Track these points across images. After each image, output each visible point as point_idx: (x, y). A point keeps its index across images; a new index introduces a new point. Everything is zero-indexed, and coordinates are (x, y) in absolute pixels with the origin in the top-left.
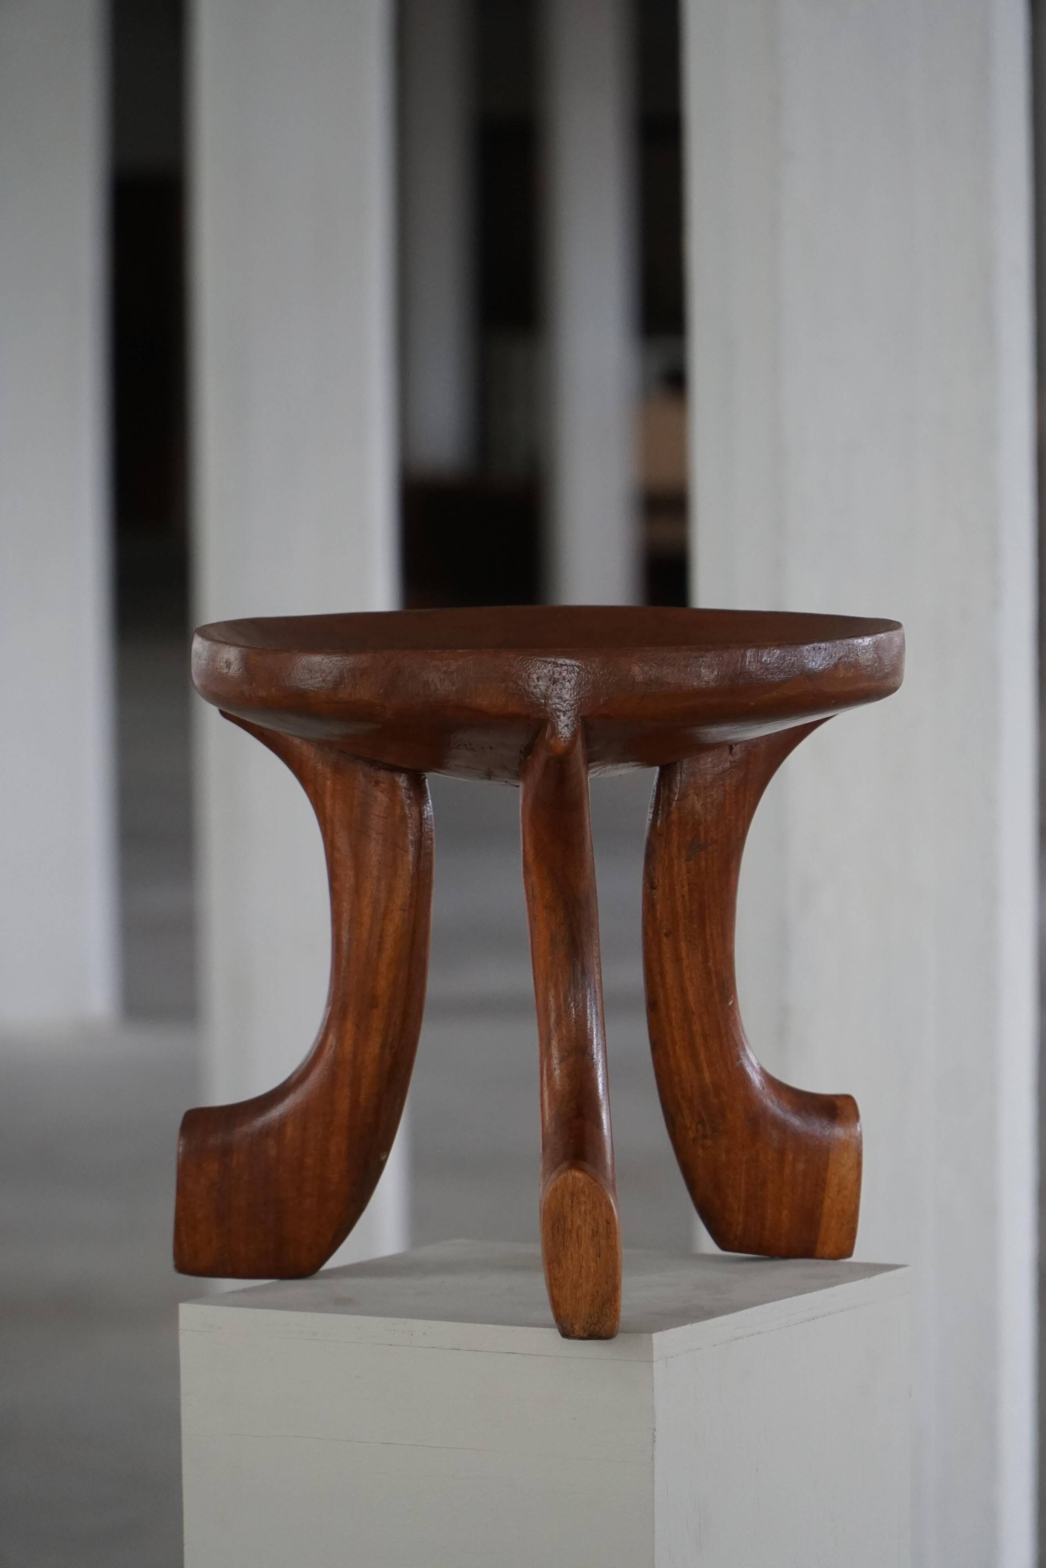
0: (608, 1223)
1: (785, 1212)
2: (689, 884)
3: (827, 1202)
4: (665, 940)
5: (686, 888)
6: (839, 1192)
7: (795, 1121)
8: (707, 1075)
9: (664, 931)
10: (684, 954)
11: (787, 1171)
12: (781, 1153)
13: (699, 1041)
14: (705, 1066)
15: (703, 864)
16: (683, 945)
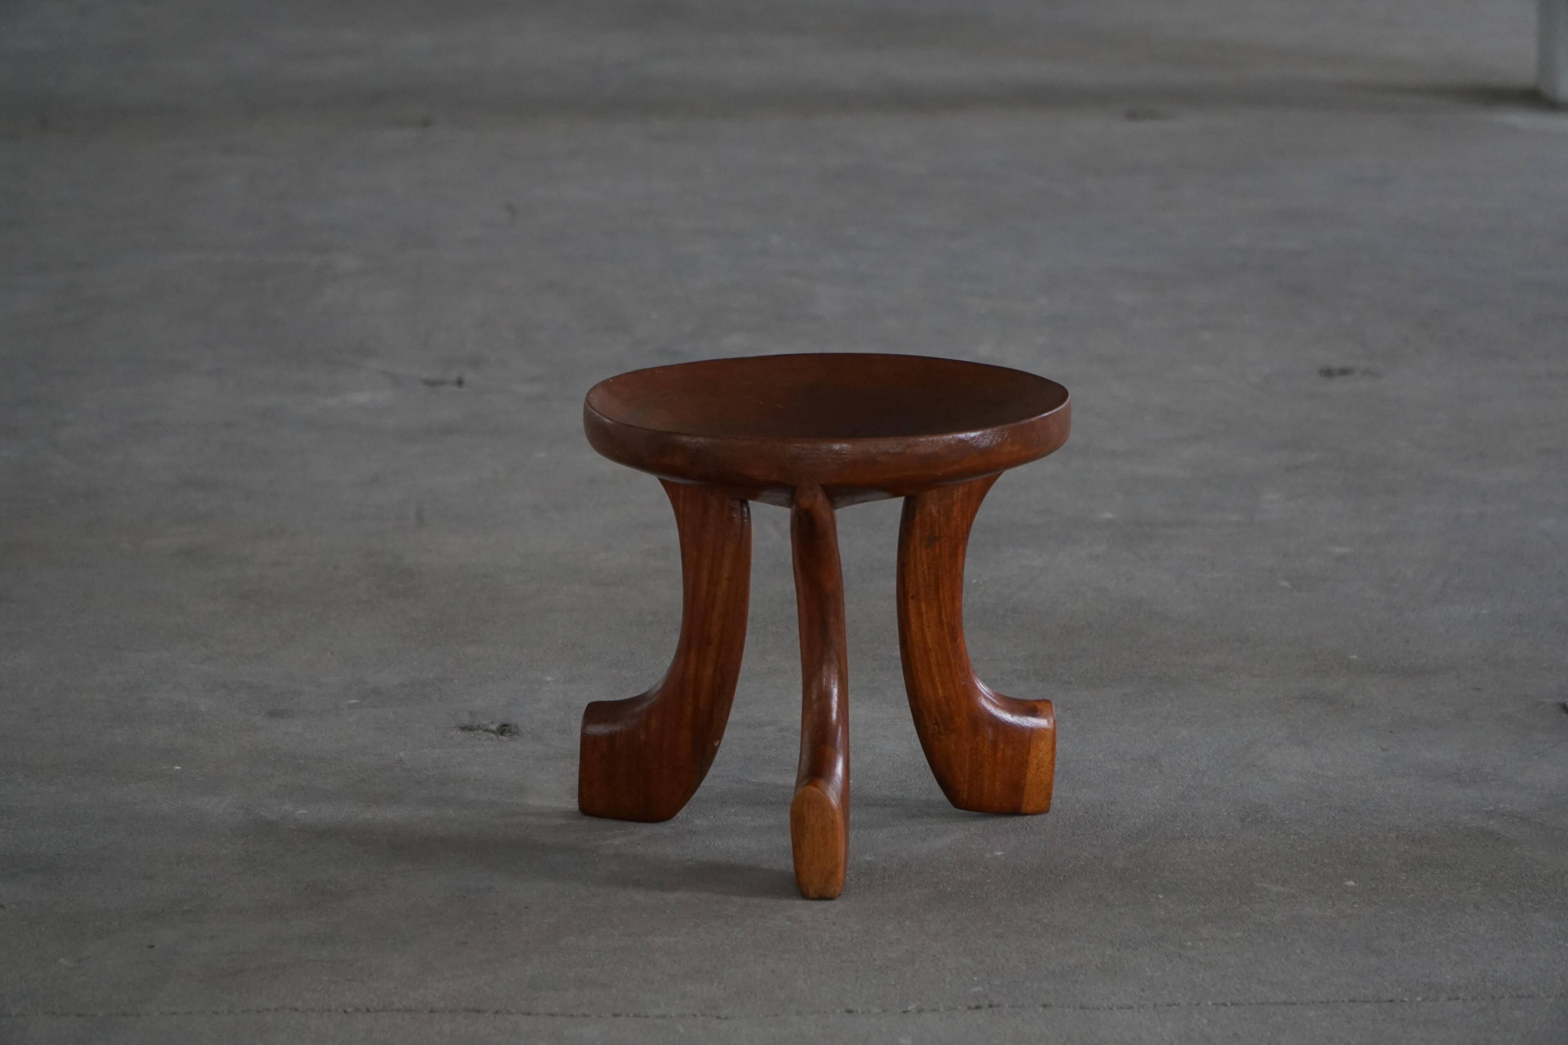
0: (833, 822)
1: (998, 784)
2: (928, 564)
3: (1029, 776)
4: (910, 601)
5: (926, 567)
6: (1038, 769)
7: (1008, 717)
8: (940, 692)
9: (911, 595)
10: (924, 610)
11: (999, 755)
12: (995, 745)
13: (935, 669)
14: (939, 686)
15: (938, 551)
16: (923, 606)
